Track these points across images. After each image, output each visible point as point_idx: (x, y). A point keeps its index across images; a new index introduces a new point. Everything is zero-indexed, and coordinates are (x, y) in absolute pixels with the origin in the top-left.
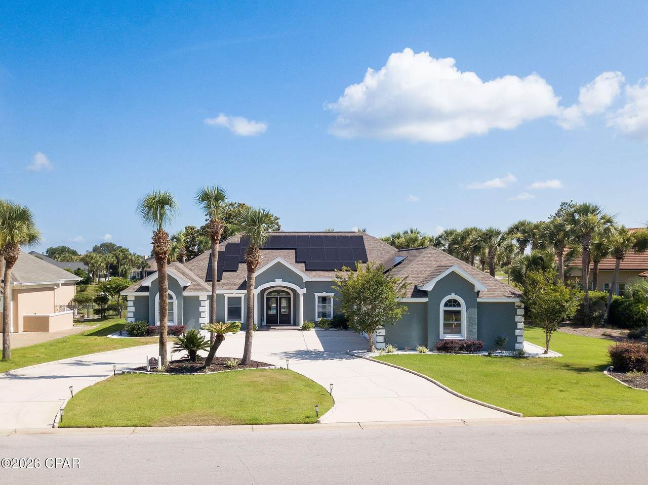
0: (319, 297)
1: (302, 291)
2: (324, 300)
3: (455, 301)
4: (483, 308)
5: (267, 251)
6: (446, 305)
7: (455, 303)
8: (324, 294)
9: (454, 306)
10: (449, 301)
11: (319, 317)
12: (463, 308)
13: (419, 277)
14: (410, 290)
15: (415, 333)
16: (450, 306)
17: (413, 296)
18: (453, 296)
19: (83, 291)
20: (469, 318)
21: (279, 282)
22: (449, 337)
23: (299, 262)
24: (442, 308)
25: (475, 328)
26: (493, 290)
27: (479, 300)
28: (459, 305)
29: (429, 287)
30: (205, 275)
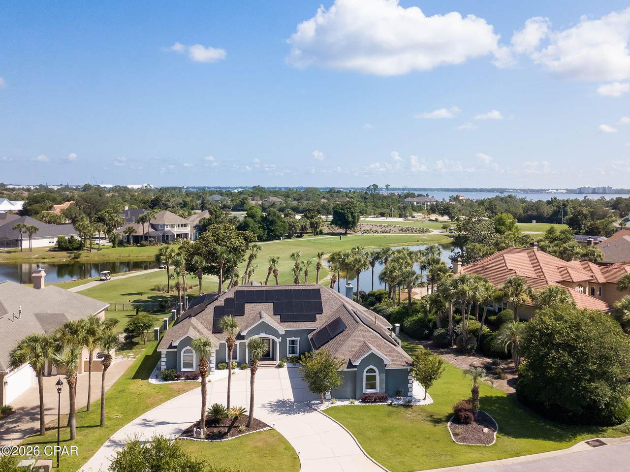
0: (289, 340)
1: (278, 340)
2: (293, 342)
3: (372, 369)
4: (389, 373)
5: (253, 304)
6: (367, 372)
7: (373, 371)
8: (293, 338)
9: (372, 372)
10: (369, 369)
11: (289, 354)
12: (377, 374)
13: (352, 351)
14: (346, 365)
15: (349, 390)
16: (370, 373)
17: (348, 367)
18: (371, 367)
19: (77, 258)
20: (381, 379)
21: (263, 335)
22: (369, 391)
23: (276, 315)
24: (365, 374)
25: (384, 386)
26: (395, 360)
27: (386, 368)
28: (375, 372)
29: (357, 363)
30: (211, 328)
